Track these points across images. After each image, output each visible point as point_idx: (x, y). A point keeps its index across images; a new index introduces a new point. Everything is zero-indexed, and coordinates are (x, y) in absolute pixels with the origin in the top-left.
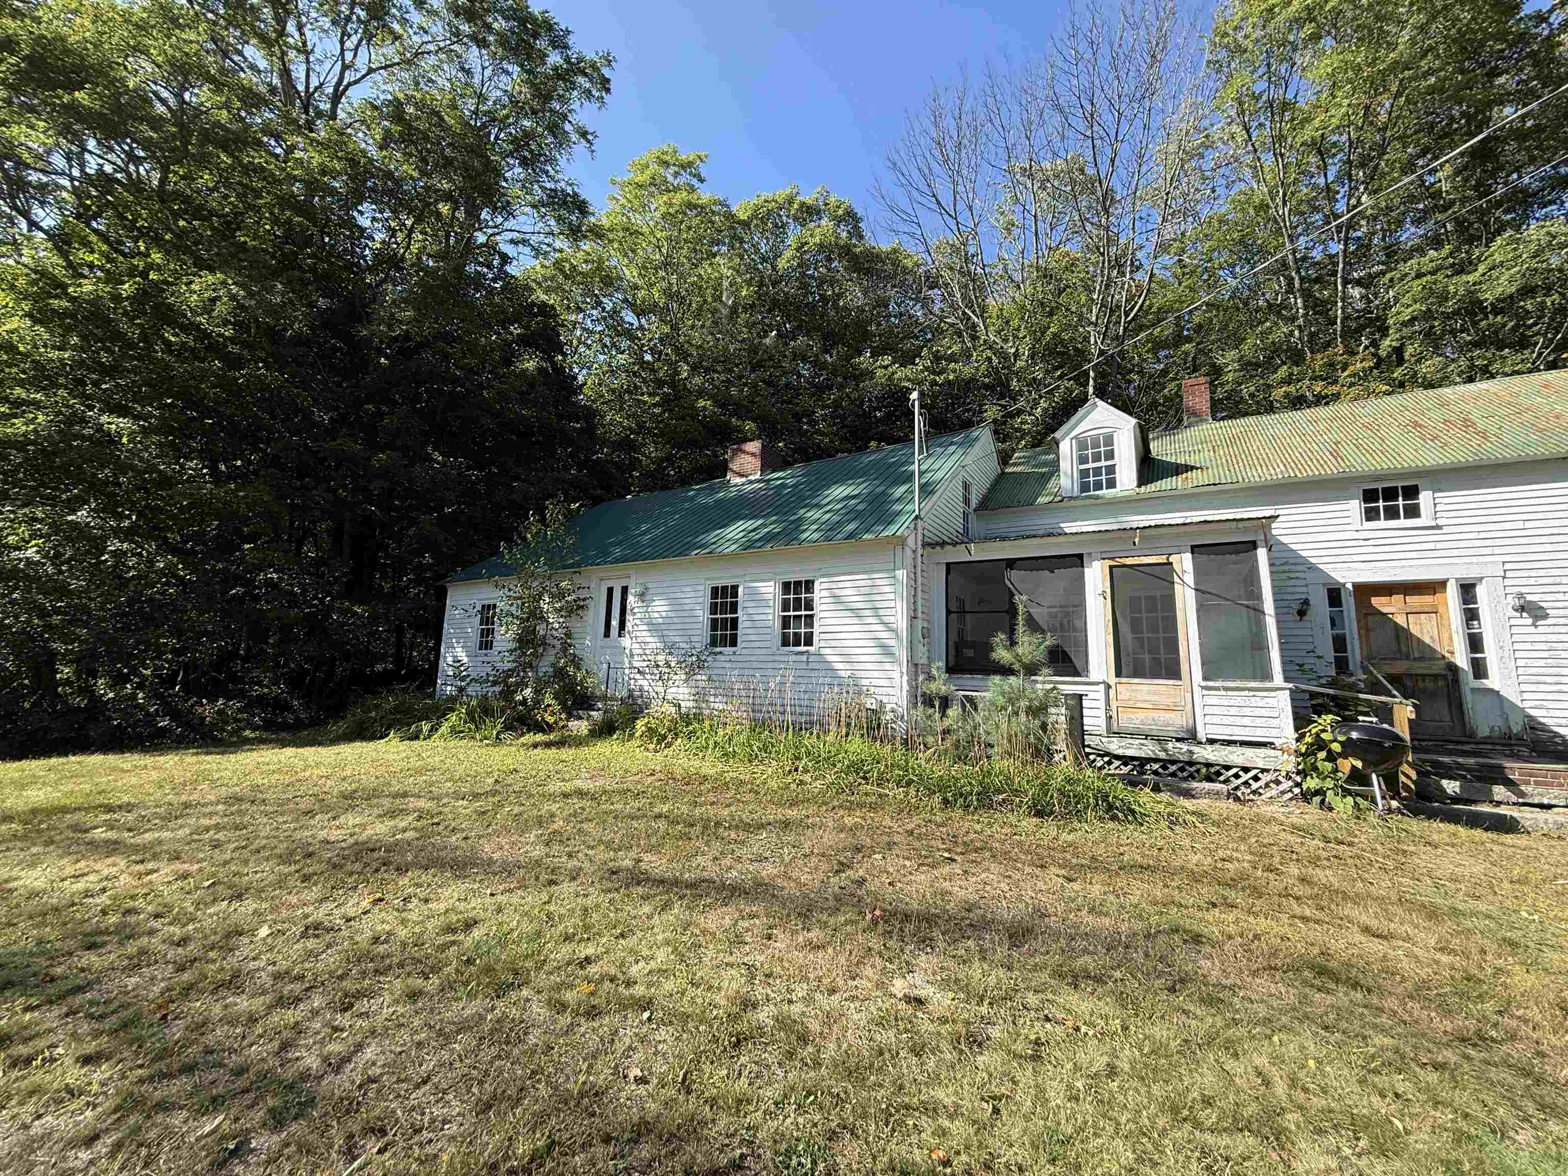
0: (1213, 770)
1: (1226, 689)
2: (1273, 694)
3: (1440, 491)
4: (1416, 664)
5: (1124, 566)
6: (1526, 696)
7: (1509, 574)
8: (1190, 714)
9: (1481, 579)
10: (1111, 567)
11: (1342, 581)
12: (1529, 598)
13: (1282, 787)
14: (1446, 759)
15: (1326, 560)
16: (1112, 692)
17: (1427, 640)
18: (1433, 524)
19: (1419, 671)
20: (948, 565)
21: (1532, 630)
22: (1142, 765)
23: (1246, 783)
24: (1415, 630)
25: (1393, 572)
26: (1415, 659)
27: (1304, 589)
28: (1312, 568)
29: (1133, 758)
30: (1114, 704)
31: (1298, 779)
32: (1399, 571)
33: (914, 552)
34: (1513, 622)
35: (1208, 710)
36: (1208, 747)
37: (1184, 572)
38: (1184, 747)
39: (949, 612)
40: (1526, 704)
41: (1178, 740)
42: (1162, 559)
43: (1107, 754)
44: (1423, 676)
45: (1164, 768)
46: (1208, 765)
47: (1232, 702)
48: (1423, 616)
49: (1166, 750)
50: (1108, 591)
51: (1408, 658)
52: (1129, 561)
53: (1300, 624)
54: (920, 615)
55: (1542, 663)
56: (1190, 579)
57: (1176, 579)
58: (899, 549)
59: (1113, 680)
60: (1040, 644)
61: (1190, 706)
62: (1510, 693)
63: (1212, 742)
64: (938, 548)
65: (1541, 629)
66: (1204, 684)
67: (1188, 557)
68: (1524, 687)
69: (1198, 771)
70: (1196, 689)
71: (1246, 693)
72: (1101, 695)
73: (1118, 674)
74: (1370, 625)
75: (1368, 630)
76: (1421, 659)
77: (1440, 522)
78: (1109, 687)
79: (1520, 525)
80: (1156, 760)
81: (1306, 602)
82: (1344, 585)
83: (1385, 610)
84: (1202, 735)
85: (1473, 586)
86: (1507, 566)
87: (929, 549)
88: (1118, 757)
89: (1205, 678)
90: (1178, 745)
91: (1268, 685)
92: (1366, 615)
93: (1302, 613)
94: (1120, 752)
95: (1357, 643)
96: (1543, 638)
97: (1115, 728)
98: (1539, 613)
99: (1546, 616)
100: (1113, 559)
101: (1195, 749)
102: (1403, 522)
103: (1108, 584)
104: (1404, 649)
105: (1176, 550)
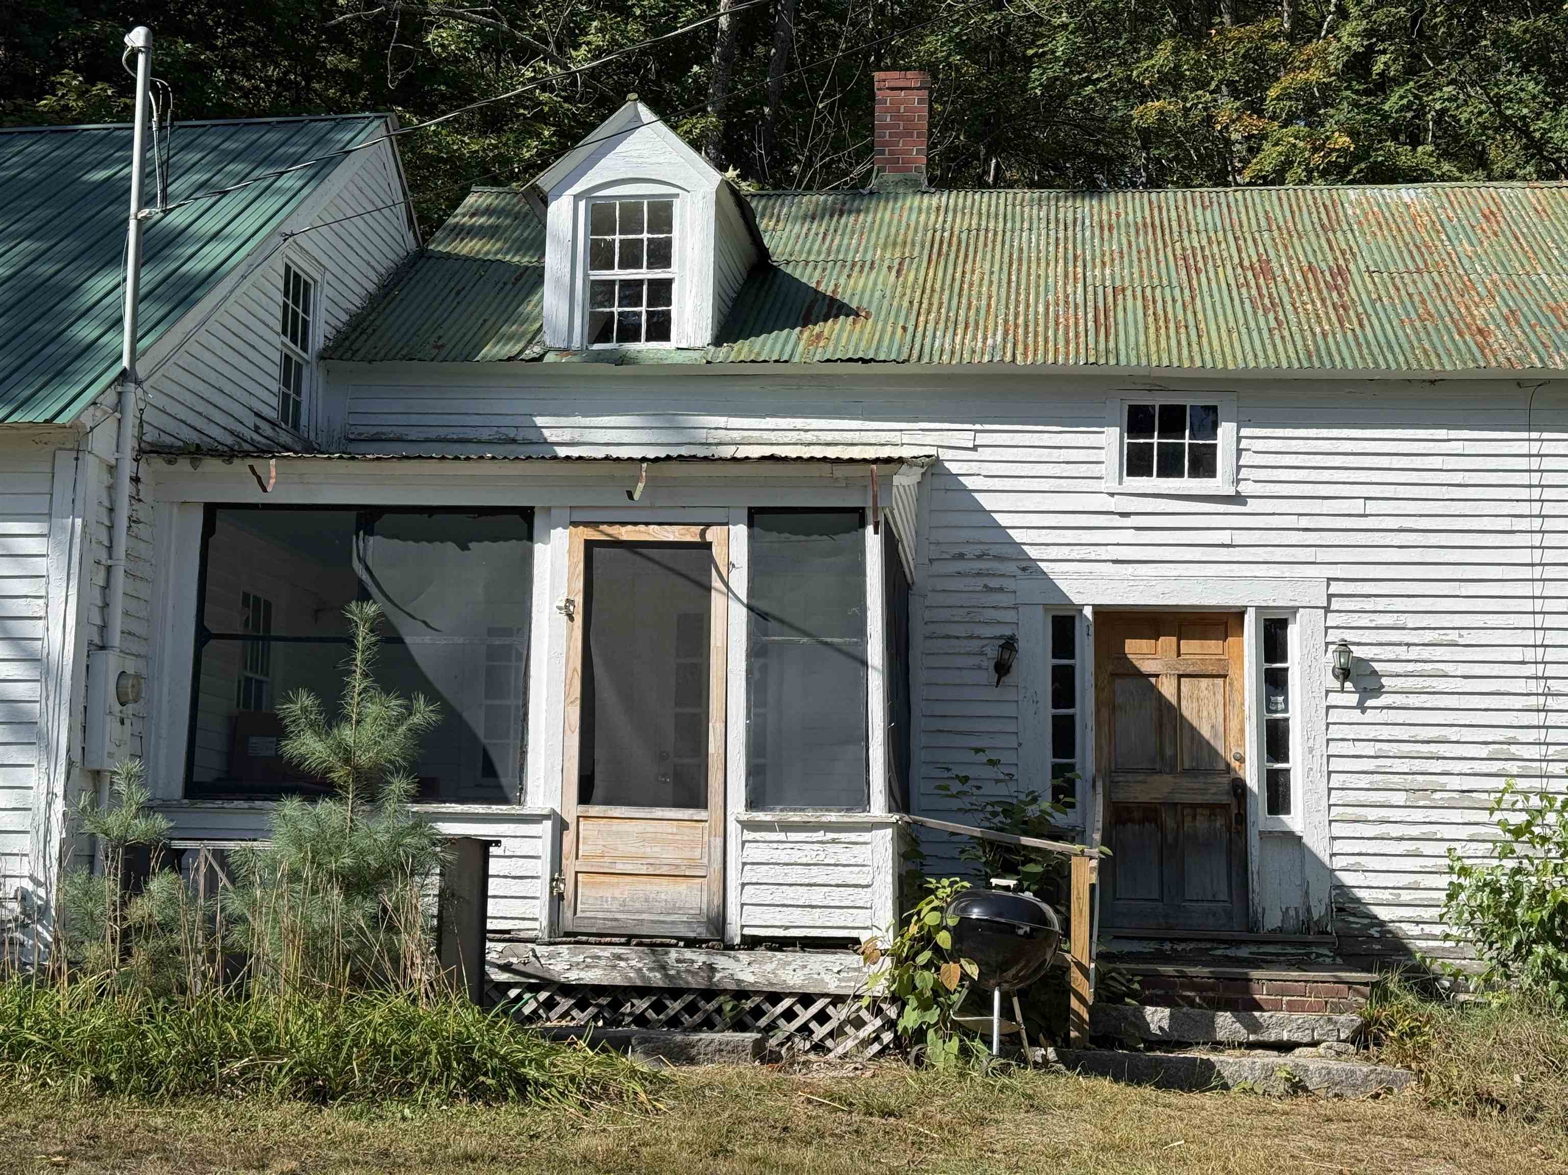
0: (748, 1005)
1: (787, 827)
2: (866, 837)
3: (1250, 424)
4: (1186, 782)
5: (617, 544)
6: (1339, 846)
7: (1336, 604)
8: (717, 886)
9: (1295, 610)
10: (589, 545)
11: (1076, 600)
12: (1357, 652)
13: (864, 1033)
14: (1169, 970)
15: (1053, 552)
16: (569, 838)
17: (1206, 732)
18: (1231, 492)
19: (1188, 798)
20: (211, 510)
21: (1356, 715)
22: (616, 1006)
23: (805, 1029)
24: (1188, 711)
25: (1160, 588)
26: (1186, 772)
27: (1010, 616)
28: (1029, 567)
29: (598, 990)
30: (570, 866)
31: (892, 1012)
32: (1173, 585)
33: (112, 469)
34: (1334, 699)
35: (750, 875)
36: (744, 956)
37: (730, 565)
38: (699, 957)
39: (203, 636)
40: (1338, 863)
41: (691, 943)
42: (690, 534)
43: (544, 983)
44: (1194, 806)
45: (658, 1007)
46: (741, 994)
47: (796, 856)
48: (1204, 682)
49: (663, 967)
50: (579, 600)
51: (1172, 771)
52: (627, 533)
53: (994, 693)
54: (116, 639)
55: (1364, 781)
56: (740, 581)
57: (716, 583)
58: (65, 460)
59: (571, 810)
60: (400, 720)
61: (717, 865)
62: (1316, 843)
63: (752, 943)
64: (183, 465)
65: (1370, 716)
66: (745, 817)
67: (740, 532)
68: (1338, 829)
69: (719, 1010)
70: (733, 828)
71: (819, 835)
72: (544, 847)
73: (585, 797)
74: (1119, 700)
75: (1113, 709)
76: (1193, 772)
77: (1246, 488)
78: (561, 826)
79: (1357, 506)
80: (642, 991)
81: (1009, 645)
82: (1080, 608)
83: (1146, 667)
84: (734, 933)
85: (1282, 624)
86: (1335, 588)
87: (158, 463)
88: (567, 989)
89: (752, 804)
90: (688, 954)
91: (859, 817)
92: (1114, 675)
93: (1002, 668)
94: (573, 976)
95: (1091, 736)
96: (1371, 732)
97: (568, 921)
98: (1370, 684)
99: (1378, 691)
100: (594, 525)
101: (722, 961)
102: (1186, 484)
103: (580, 584)
104: (1169, 752)
105: (720, 515)
